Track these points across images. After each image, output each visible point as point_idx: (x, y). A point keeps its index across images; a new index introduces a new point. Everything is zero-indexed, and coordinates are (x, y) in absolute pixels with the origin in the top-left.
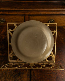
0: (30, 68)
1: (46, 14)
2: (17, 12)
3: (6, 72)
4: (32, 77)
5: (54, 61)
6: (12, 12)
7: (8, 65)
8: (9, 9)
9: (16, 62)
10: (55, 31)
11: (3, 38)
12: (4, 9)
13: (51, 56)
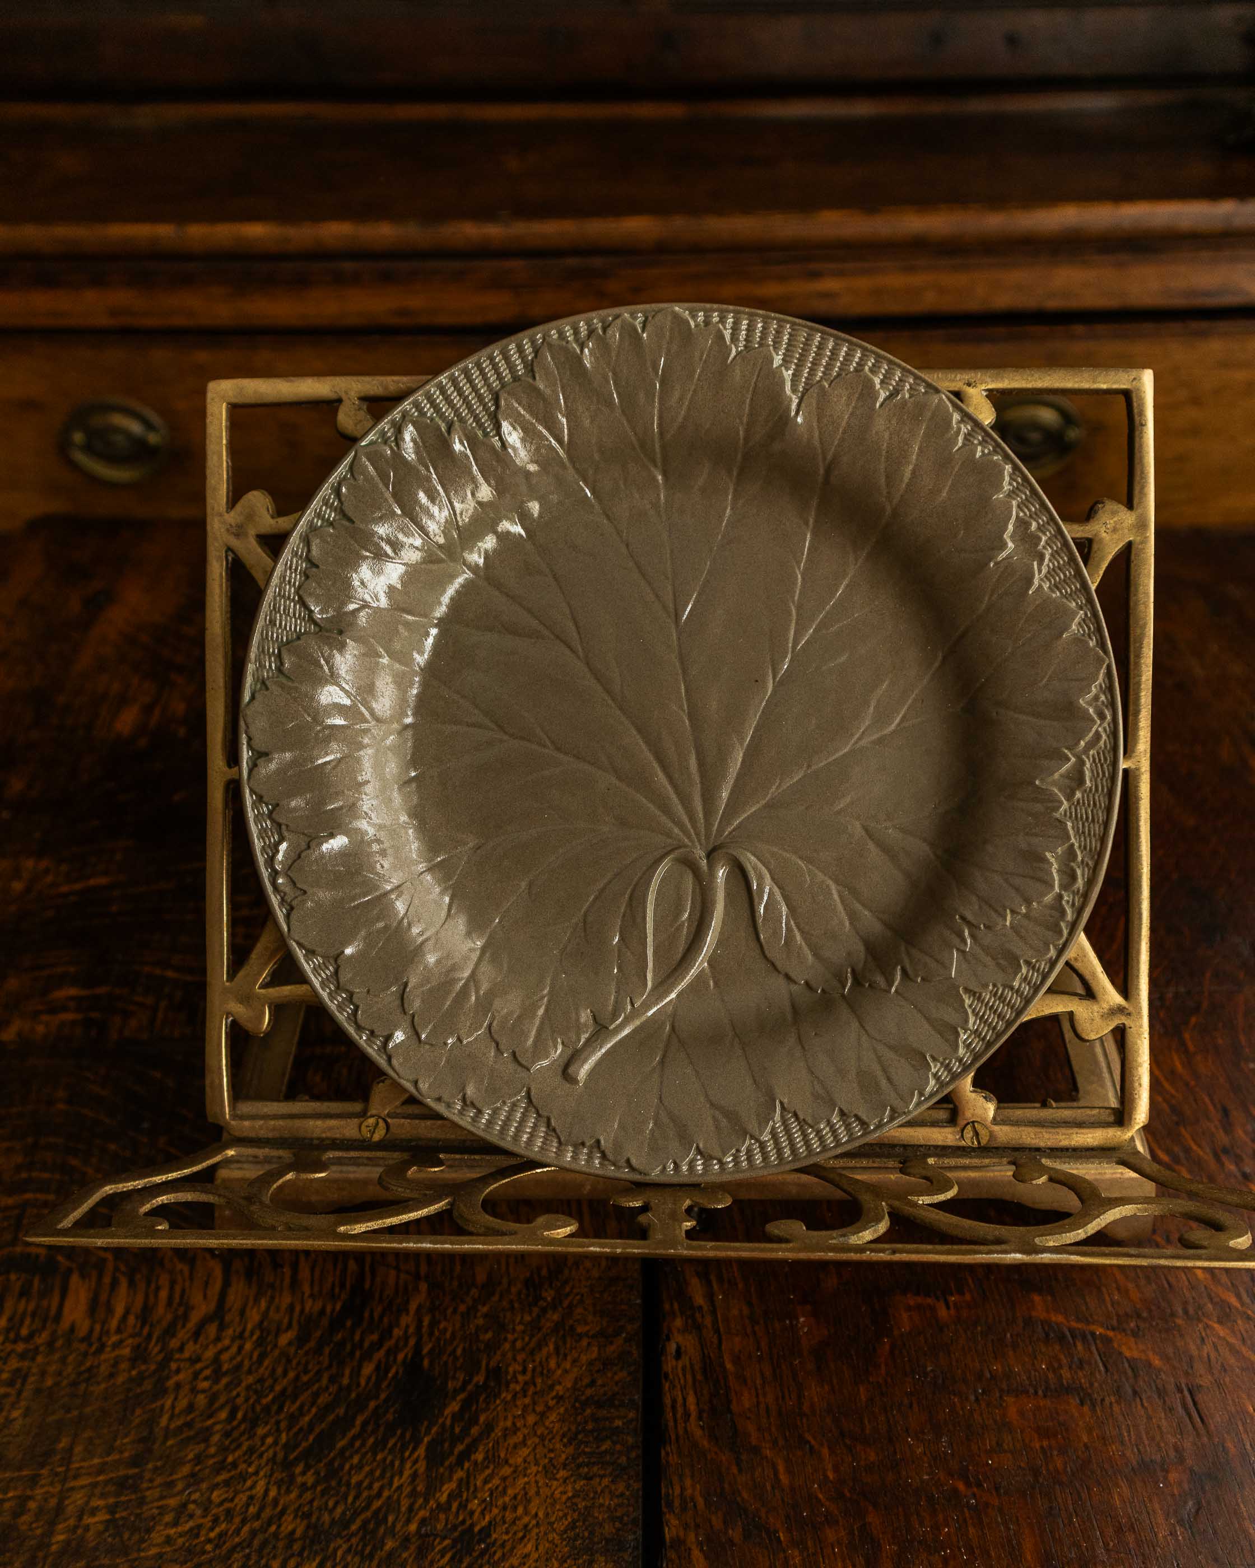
0: (643, 1233)
1: (929, 302)
2: (386, 278)
3: (139, 1355)
4: (671, 1456)
5: (1121, 1117)
6: (301, 283)
7: (207, 1176)
8: (256, 231)
9: (349, 1129)
10: (1128, 518)
11: (127, 721)
12: (164, 231)
13: (1058, 1006)
